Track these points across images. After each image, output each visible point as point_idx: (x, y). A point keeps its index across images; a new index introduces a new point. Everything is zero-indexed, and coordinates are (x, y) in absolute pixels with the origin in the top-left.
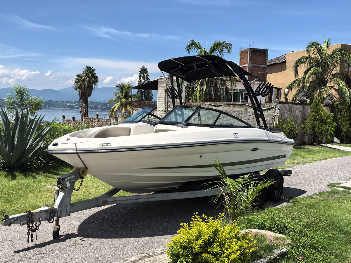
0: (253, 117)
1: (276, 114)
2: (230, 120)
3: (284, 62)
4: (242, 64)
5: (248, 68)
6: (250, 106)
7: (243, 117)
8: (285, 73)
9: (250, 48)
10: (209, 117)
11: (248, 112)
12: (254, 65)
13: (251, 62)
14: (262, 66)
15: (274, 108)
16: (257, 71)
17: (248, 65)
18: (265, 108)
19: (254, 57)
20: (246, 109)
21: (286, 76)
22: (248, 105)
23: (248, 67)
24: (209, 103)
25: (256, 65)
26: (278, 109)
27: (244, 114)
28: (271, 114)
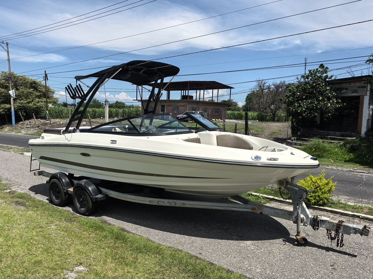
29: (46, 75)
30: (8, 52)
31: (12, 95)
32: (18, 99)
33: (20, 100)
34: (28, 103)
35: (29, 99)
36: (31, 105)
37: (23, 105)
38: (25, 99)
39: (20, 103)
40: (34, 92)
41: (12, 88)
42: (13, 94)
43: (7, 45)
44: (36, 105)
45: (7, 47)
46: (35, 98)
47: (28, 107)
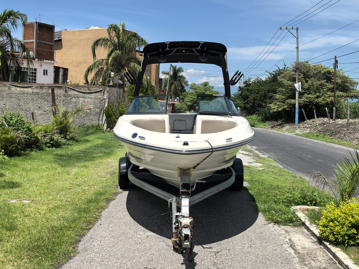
0: (75, 100)
1: (105, 97)
2: (44, 104)
3: (61, 40)
4: (26, 39)
5: (35, 44)
6: (71, 89)
7: (62, 100)
8: (61, 52)
9: (36, 22)
10: (11, 99)
11: (69, 95)
12: (41, 41)
13: (39, 38)
14: (49, 43)
15: (103, 91)
16: (45, 48)
17: (34, 41)
18: (91, 91)
19: (41, 33)
20: (66, 91)
21: (62, 55)
22: (68, 88)
23: (35, 42)
24: (11, 83)
25: (43, 42)
26: (107, 92)
27: (63, 97)
28: (99, 98)
29: (336, 62)
30: (297, 39)
31: (298, 89)
32: (306, 93)
33: (309, 94)
34: (317, 97)
35: (320, 92)
36: (320, 100)
37: (310, 100)
38: (314, 93)
39: (307, 98)
40: (327, 84)
41: (298, 80)
42: (299, 87)
43: (297, 30)
44: (325, 100)
45: (297, 33)
46: (327, 91)
47: (316, 102)
